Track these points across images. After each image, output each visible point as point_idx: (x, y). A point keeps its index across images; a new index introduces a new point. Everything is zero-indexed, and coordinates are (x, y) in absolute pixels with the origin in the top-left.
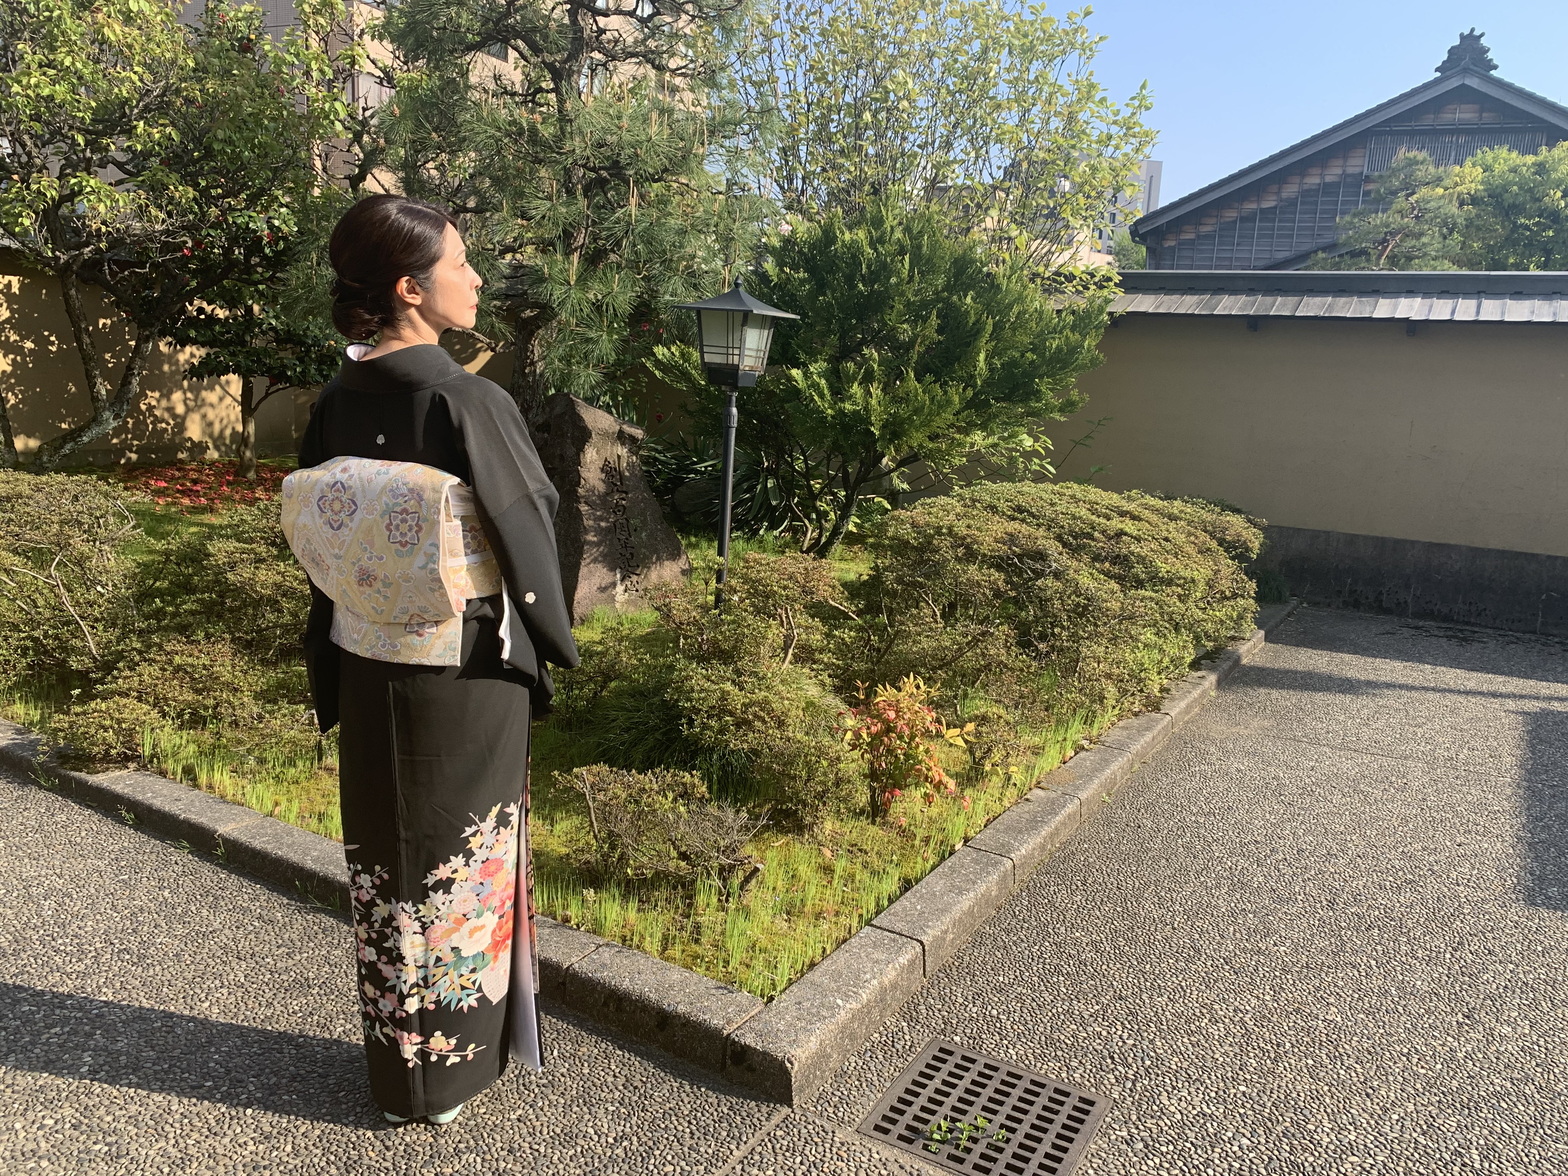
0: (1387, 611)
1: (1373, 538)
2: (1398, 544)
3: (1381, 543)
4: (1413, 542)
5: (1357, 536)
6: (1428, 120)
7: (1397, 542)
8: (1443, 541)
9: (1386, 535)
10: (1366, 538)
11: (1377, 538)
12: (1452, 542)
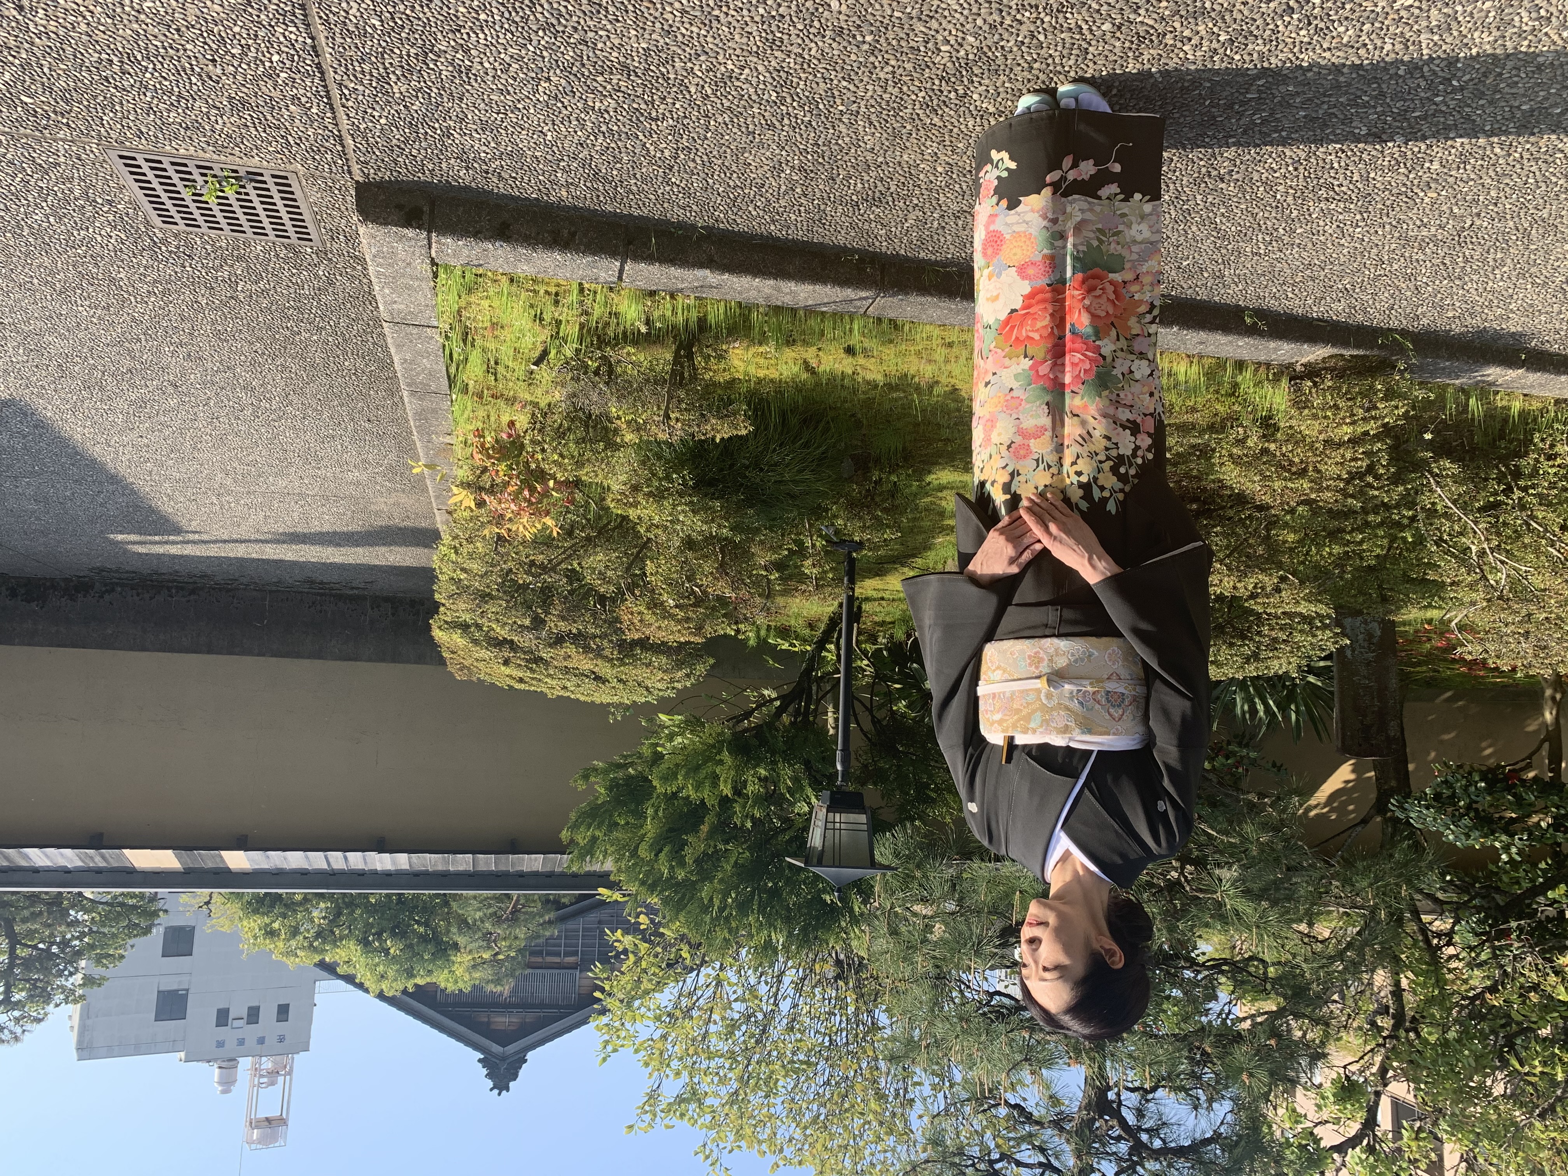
0: (387, 599)
1: (403, 662)
2: (381, 658)
3: (396, 658)
4: (370, 660)
5: (416, 663)
6: (530, 1017)
7: (383, 660)
8: (346, 663)
9: (393, 665)
10: (408, 662)
11: (399, 662)
12: (338, 662)
